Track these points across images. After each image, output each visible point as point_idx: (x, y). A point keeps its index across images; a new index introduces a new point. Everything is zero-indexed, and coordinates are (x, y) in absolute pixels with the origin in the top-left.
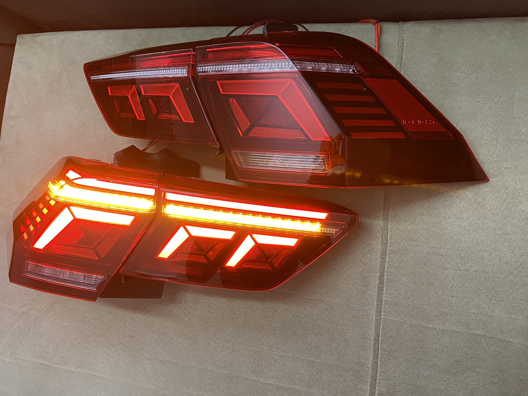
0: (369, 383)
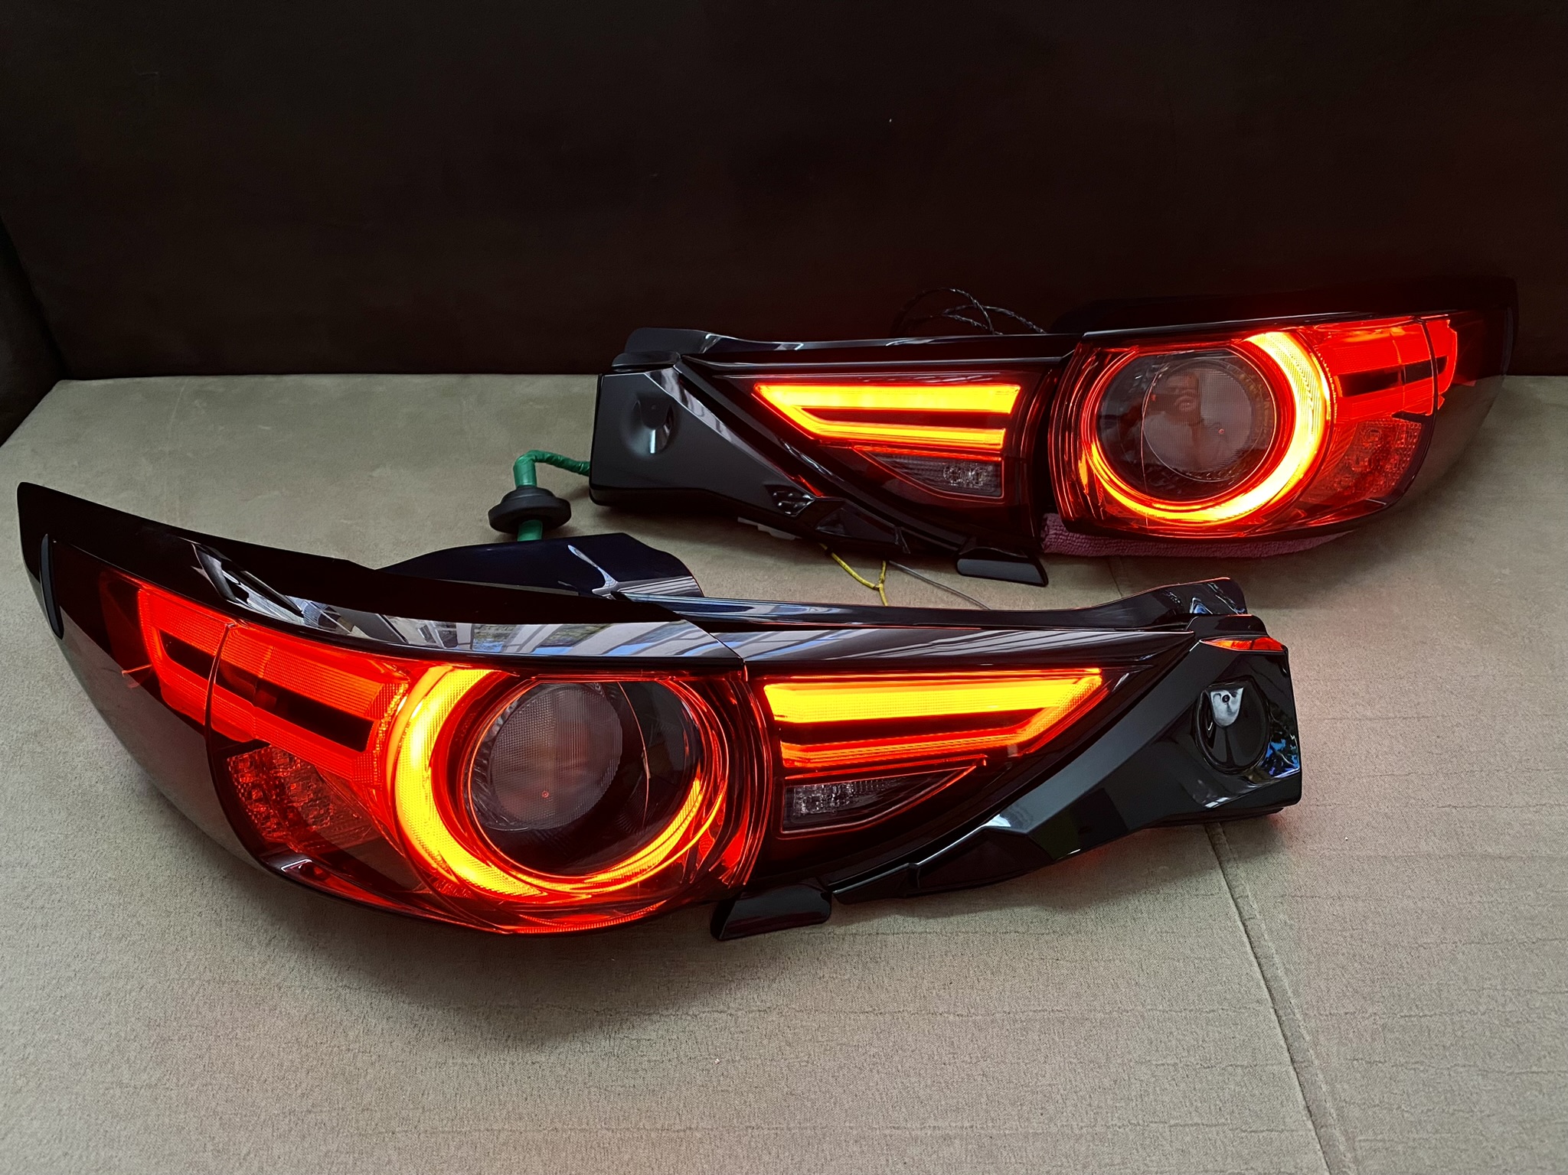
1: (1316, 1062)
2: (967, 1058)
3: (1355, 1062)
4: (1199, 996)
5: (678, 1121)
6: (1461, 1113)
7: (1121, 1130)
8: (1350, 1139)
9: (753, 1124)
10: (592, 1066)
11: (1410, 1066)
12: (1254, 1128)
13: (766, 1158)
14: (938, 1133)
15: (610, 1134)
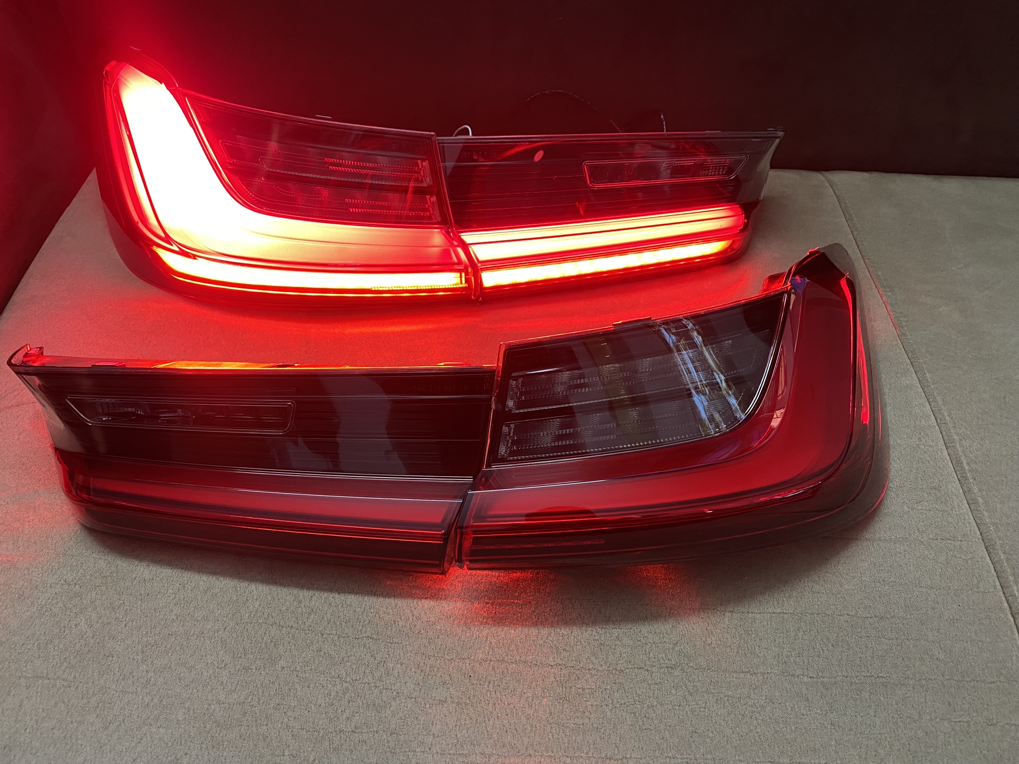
2: (819, 711)
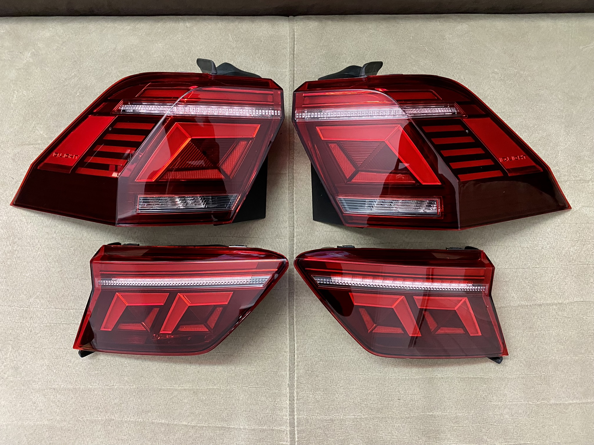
0: (288, 368)
1: (296, 371)
3: (308, 371)
4: (268, 349)
5: (110, 383)
6: (333, 386)
7: (234, 388)
8: (297, 393)
9: (131, 385)
10: (86, 367)
11: (324, 372)
12: (272, 389)
13: (134, 394)
14: (182, 388)
15: (91, 386)
